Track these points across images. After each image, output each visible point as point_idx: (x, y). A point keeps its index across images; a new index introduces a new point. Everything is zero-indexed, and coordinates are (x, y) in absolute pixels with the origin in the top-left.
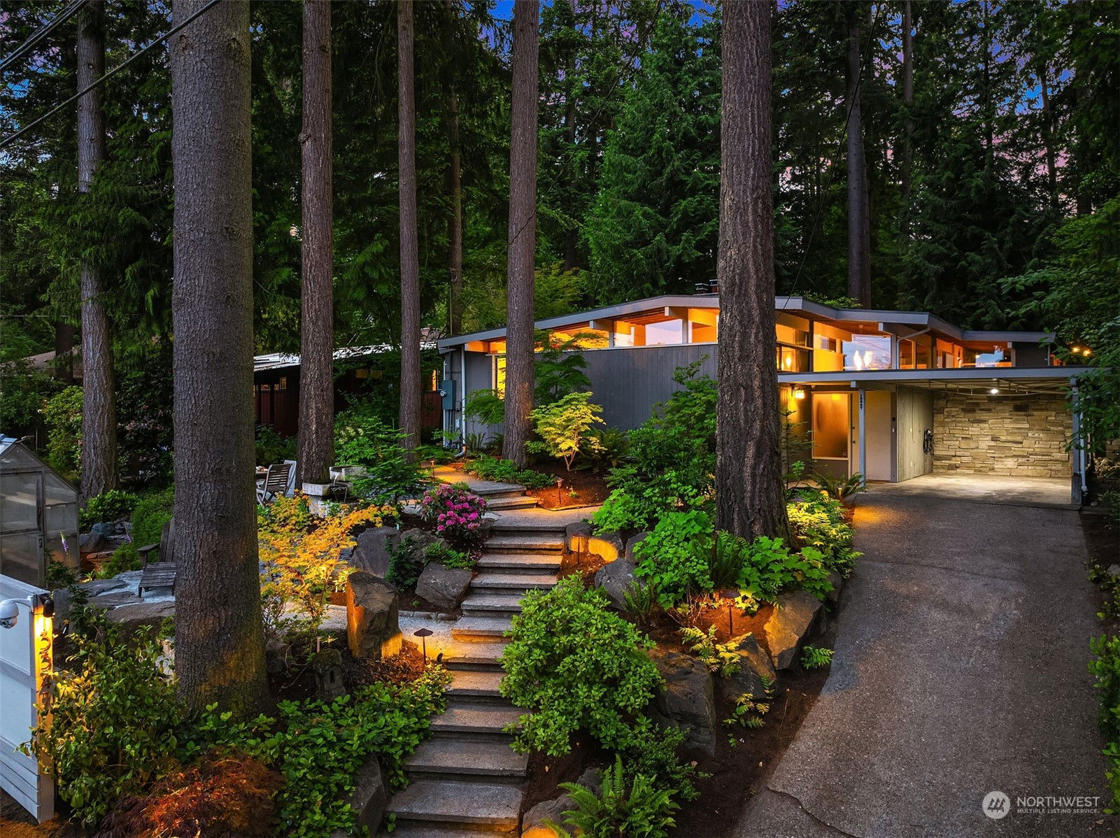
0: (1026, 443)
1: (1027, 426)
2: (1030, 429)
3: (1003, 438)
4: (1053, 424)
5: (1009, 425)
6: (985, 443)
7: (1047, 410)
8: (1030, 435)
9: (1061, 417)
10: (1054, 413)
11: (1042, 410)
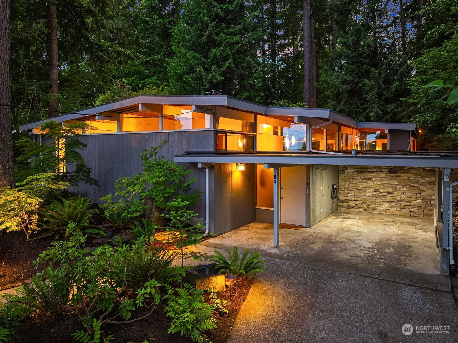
0: (395, 194)
1: (397, 183)
2: (398, 185)
3: (381, 190)
4: (413, 182)
5: (385, 182)
6: (370, 193)
7: (409, 173)
8: (398, 188)
9: (418, 178)
10: (413, 175)
11: (405, 173)
